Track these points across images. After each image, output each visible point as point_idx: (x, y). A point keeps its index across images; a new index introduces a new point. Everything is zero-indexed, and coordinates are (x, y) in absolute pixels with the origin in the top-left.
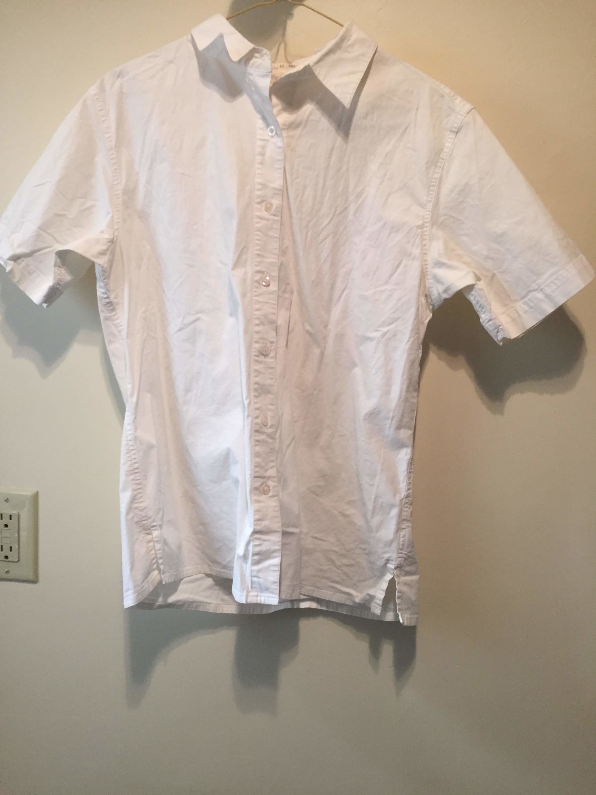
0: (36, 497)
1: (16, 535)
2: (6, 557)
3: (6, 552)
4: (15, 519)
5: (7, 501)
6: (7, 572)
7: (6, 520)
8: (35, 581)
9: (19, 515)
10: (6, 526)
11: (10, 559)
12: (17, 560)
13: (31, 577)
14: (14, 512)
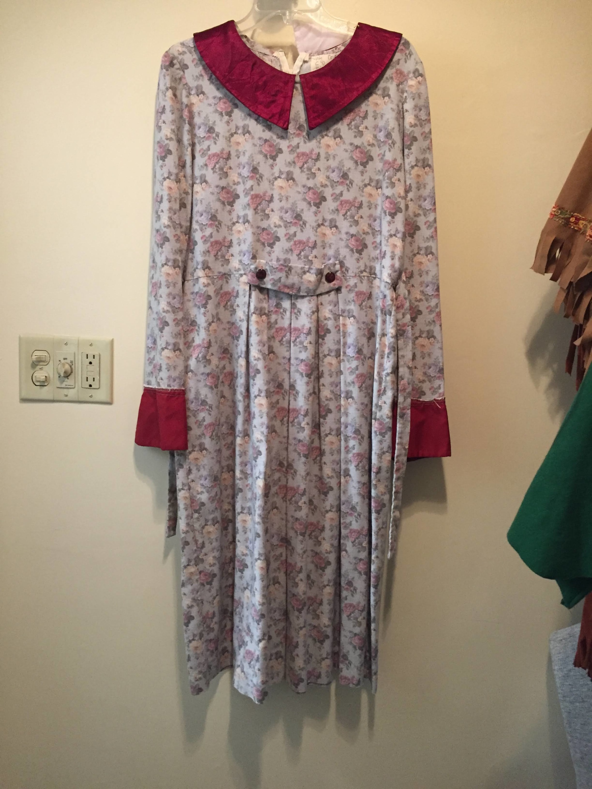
0: (112, 341)
1: (98, 369)
2: (90, 386)
3: (90, 382)
4: (96, 357)
5: (91, 345)
6: (91, 396)
7: (90, 359)
8: (110, 403)
9: (100, 355)
10: (91, 363)
11: (93, 387)
12: (98, 387)
13: (108, 400)
14: (96, 353)
